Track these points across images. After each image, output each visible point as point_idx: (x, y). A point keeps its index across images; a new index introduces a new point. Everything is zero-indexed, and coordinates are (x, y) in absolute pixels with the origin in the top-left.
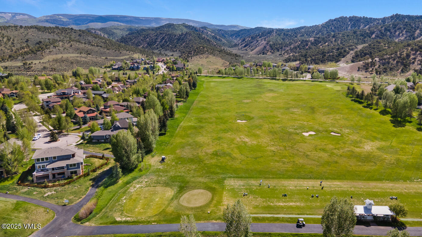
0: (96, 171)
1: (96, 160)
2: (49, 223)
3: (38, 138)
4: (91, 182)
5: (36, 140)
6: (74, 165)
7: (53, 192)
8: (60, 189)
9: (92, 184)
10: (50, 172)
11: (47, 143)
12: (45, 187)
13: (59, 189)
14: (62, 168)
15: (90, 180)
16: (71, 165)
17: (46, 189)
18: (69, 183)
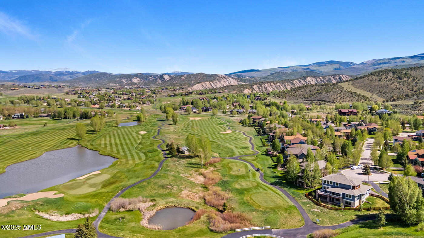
0: (369, 211)
1: (382, 201)
2: (293, 228)
3: (356, 168)
4: (355, 217)
5: (354, 169)
6: (350, 196)
7: (319, 211)
8: (326, 210)
9: (354, 219)
10: (328, 194)
11: (359, 174)
12: (317, 204)
13: (324, 210)
14: (338, 195)
15: (356, 215)
16: (347, 195)
17: (317, 206)
18: (336, 210)
